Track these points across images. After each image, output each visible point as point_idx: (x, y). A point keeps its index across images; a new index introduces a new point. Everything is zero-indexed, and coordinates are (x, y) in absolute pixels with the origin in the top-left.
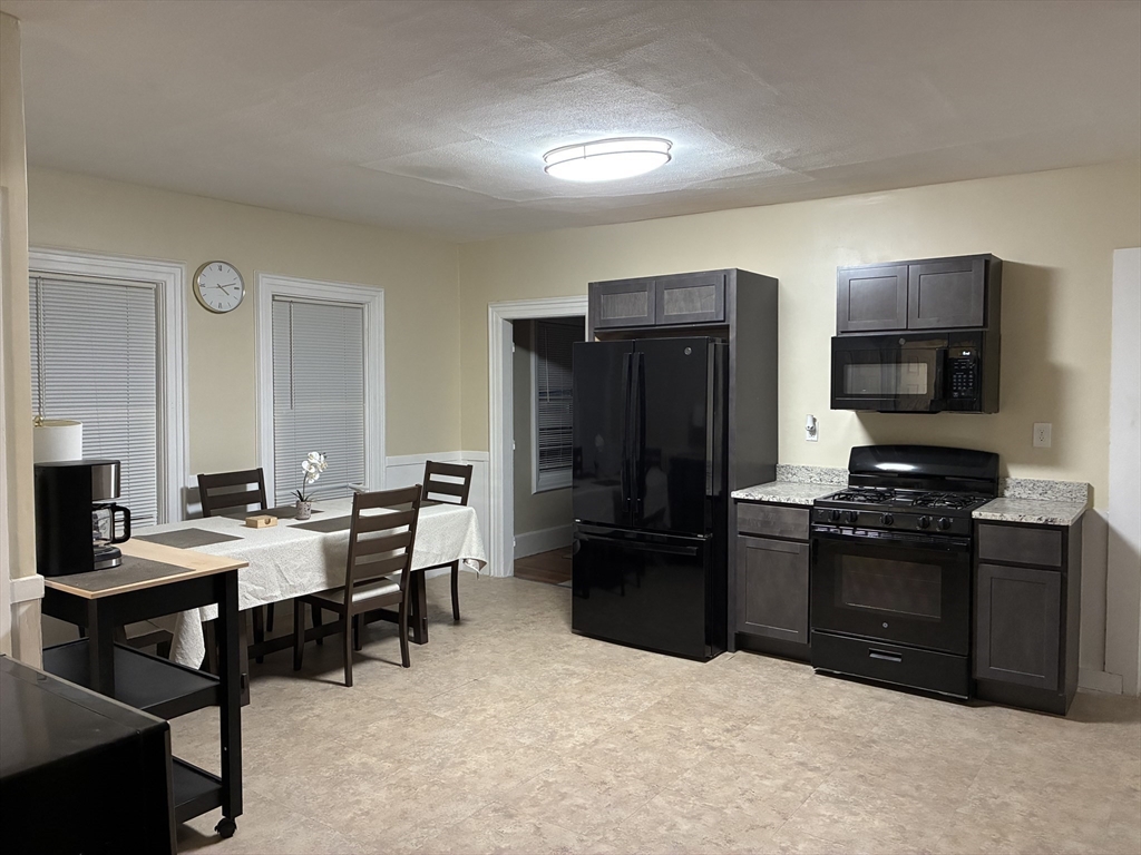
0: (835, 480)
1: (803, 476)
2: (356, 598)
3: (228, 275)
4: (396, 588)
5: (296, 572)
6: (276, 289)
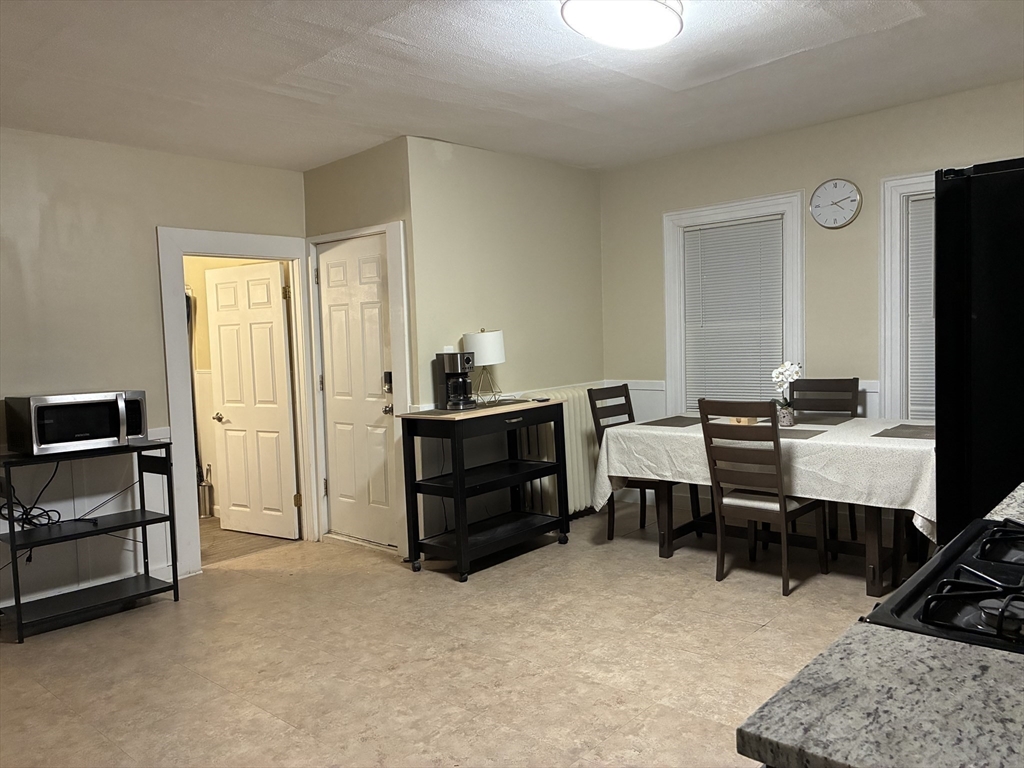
2: (726, 501)
3: (845, 190)
4: (776, 507)
5: (684, 461)
6: (907, 190)
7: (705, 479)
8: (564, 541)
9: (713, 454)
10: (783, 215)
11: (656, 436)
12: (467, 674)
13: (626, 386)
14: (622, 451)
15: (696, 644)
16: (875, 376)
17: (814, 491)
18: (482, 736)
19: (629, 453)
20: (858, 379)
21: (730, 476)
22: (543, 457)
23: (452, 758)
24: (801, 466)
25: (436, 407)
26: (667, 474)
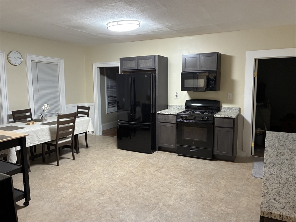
0: (182, 108)
1: (174, 107)
2: (59, 142)
3: (17, 55)
4: (70, 139)
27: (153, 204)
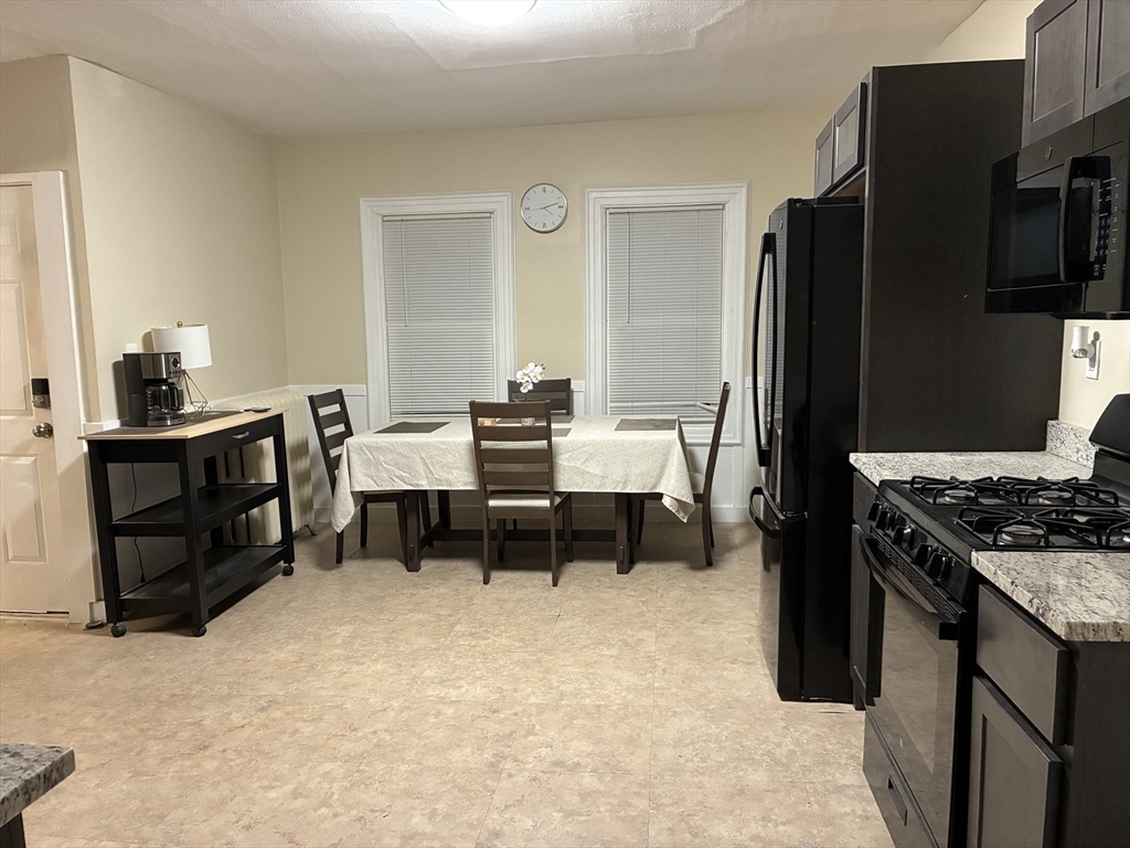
2: (492, 503)
3: (552, 195)
4: (546, 503)
5: (442, 467)
6: (606, 202)
7: (466, 484)
8: (288, 572)
9: (481, 457)
10: (491, 213)
11: (410, 444)
12: (308, 729)
13: (340, 391)
14: (367, 463)
15: (517, 645)
16: (582, 377)
17: (577, 484)
18: (386, 781)
19: (377, 464)
20: (569, 380)
21: (499, 477)
22: (250, 479)
23: (373, 811)
24: (564, 462)
25: (122, 425)
26: (423, 483)
27: (369, 778)
